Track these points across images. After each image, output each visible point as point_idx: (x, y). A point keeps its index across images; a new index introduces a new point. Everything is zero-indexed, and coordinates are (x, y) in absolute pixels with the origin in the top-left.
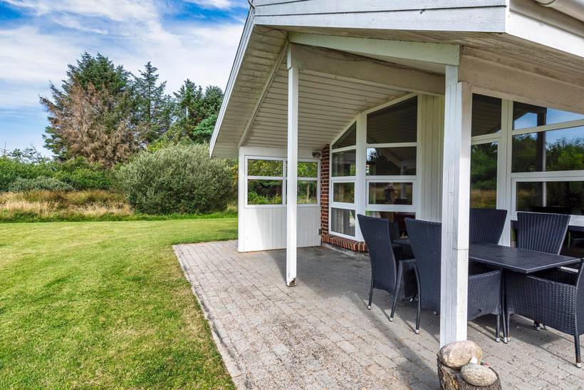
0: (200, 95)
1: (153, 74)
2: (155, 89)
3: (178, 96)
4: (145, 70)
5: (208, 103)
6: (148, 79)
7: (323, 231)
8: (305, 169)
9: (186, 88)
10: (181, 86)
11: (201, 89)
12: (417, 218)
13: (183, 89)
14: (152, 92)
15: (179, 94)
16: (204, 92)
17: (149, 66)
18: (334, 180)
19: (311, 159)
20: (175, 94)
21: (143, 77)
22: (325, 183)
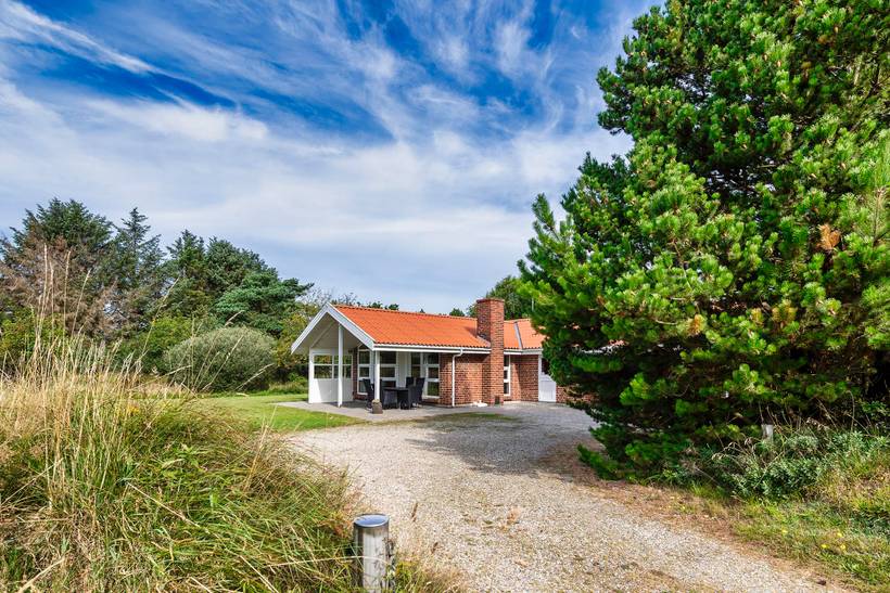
0: (201, 249)
1: (142, 224)
2: (142, 242)
3: (172, 251)
4: (129, 219)
5: (215, 262)
6: (134, 229)
7: (354, 393)
8: (346, 360)
9: (183, 242)
10: (177, 239)
11: (202, 241)
12: (397, 385)
13: (179, 243)
14: (139, 247)
15: (174, 248)
16: (206, 246)
17: (134, 213)
18: (360, 365)
19: (348, 354)
20: (169, 248)
21: (127, 227)
22: (356, 367)
